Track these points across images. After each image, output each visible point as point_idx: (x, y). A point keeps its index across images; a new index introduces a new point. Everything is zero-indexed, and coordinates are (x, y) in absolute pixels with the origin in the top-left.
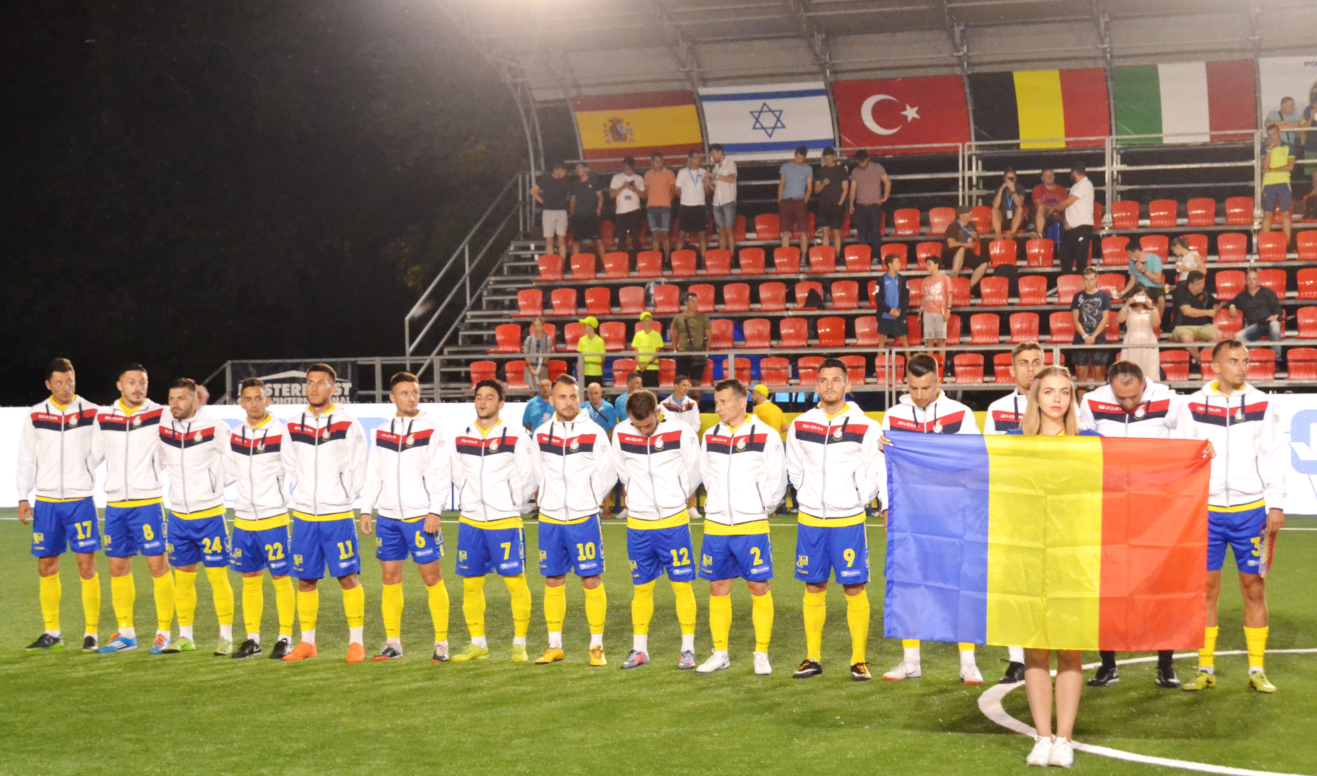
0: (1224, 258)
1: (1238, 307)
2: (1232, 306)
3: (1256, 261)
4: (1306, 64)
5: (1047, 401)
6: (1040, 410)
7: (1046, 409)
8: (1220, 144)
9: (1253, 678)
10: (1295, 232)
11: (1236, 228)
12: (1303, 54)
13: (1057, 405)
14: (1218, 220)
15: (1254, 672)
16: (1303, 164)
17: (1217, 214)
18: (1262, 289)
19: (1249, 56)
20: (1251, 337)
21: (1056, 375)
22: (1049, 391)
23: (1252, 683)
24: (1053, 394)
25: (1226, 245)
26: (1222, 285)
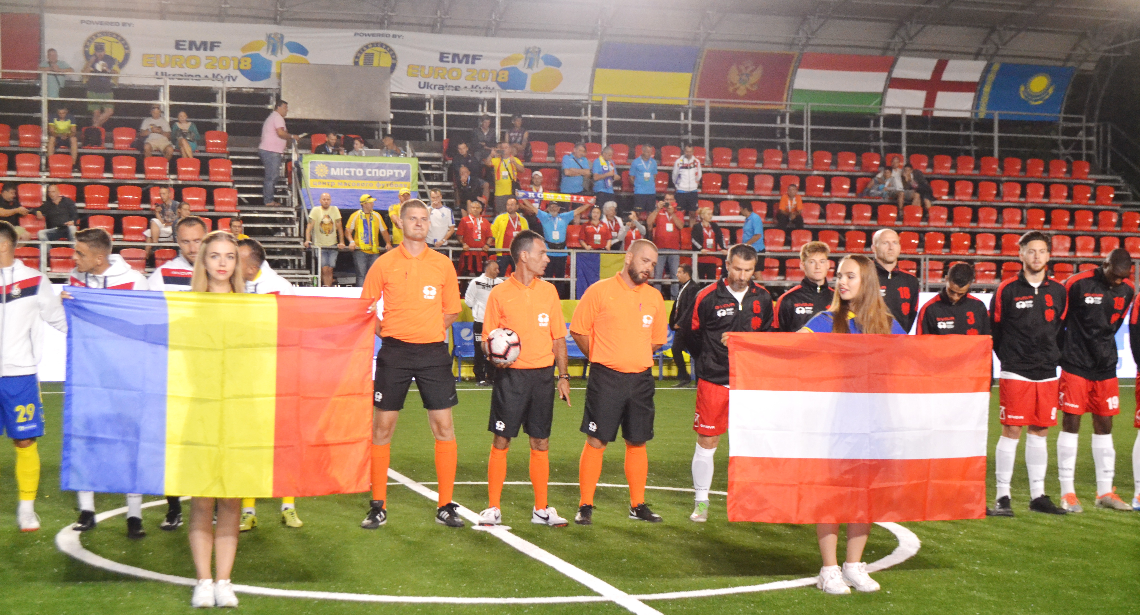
0: (21, 173)
1: (43, 213)
2: (39, 213)
3: (47, 177)
4: (82, 22)
5: (214, 264)
6: (208, 274)
7: (213, 273)
8: (9, 81)
9: (285, 513)
10: (80, 155)
11: (28, 149)
12: (78, 14)
13: (222, 269)
14: (12, 142)
15: (286, 509)
16: (86, 102)
17: (11, 138)
18: (63, 198)
19: (36, 11)
20: (51, 237)
21: (221, 240)
22: (216, 255)
23: (283, 518)
24: (218, 258)
25: (23, 163)
26: (24, 195)
